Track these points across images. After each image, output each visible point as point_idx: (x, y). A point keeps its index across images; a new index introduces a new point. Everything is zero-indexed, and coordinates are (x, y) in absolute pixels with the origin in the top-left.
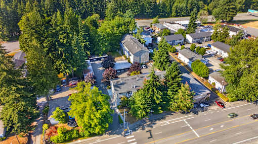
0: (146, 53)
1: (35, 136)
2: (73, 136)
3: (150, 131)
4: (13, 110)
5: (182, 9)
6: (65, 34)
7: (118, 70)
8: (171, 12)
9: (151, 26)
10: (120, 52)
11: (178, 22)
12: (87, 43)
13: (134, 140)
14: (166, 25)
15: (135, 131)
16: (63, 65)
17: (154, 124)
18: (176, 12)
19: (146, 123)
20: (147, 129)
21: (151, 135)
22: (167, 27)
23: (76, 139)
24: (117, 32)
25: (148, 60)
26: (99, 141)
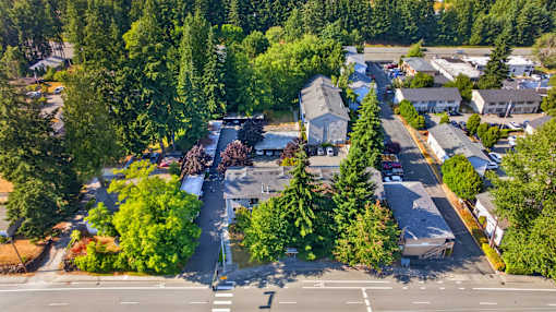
0: (339, 122)
1: (57, 249)
2: (115, 265)
3: (272, 294)
4: (23, 192)
5: (499, 28)
6: (158, 63)
7: (269, 150)
8: (469, 33)
9: (401, 62)
10: (295, 113)
11: (472, 59)
12: (222, 85)
13: (229, 302)
14: (438, 64)
15: (243, 284)
16: (149, 123)
17: (290, 281)
18: (483, 33)
19: (273, 274)
20: (269, 287)
21: (270, 302)
22: (437, 68)
23: (121, 271)
24: (296, 69)
25: (342, 138)
26: (162, 287)
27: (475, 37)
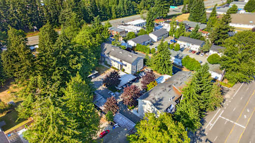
3: (208, 140)
5: (120, 10)
8: (111, 14)
17: (203, 131)
18: (116, 13)
25: (142, 67)
27: (114, 15)
